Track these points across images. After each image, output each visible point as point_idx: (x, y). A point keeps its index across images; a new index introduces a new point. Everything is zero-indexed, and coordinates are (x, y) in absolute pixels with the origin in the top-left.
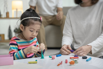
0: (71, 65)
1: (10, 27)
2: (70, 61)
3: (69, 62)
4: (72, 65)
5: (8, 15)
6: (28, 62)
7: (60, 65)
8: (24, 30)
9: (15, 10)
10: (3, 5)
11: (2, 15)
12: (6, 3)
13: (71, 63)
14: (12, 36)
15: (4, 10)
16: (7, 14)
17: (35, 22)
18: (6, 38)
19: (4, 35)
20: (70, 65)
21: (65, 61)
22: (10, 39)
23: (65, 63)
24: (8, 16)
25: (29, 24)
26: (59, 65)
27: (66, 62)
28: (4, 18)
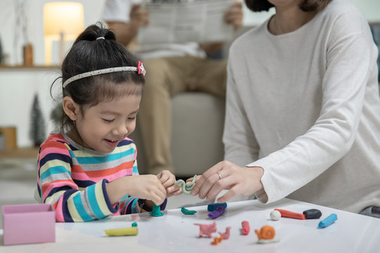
0: (262, 241)
1: (36, 102)
2: (259, 229)
3: (256, 231)
4: (266, 241)
5: (28, 56)
6: (106, 231)
7: (223, 242)
8: (79, 116)
9: (56, 38)
10: (12, 19)
11: (7, 56)
12: (23, 13)
13: (264, 235)
14: (44, 134)
15: (16, 38)
16: (28, 51)
17: (120, 87)
18: (24, 140)
19: (13, 131)
20: (259, 243)
21: (241, 227)
22: (37, 144)
23: (238, 232)
24: (31, 60)
25: (96, 96)
26: (220, 240)
27: (245, 231)
28: (17, 68)
